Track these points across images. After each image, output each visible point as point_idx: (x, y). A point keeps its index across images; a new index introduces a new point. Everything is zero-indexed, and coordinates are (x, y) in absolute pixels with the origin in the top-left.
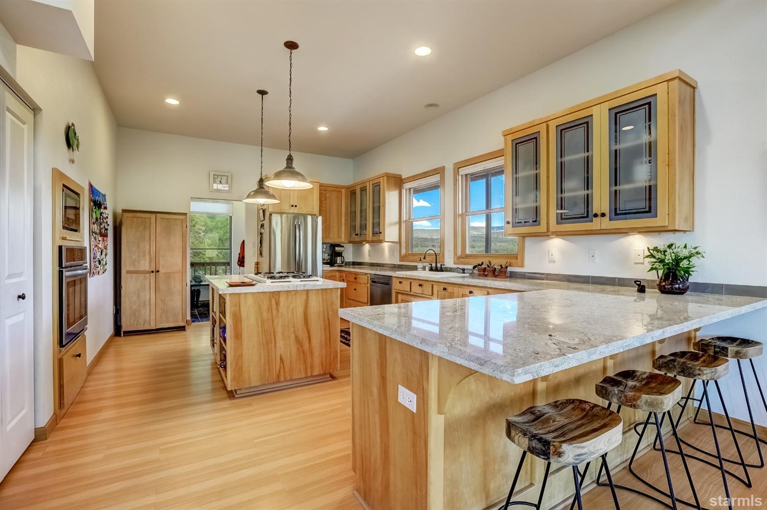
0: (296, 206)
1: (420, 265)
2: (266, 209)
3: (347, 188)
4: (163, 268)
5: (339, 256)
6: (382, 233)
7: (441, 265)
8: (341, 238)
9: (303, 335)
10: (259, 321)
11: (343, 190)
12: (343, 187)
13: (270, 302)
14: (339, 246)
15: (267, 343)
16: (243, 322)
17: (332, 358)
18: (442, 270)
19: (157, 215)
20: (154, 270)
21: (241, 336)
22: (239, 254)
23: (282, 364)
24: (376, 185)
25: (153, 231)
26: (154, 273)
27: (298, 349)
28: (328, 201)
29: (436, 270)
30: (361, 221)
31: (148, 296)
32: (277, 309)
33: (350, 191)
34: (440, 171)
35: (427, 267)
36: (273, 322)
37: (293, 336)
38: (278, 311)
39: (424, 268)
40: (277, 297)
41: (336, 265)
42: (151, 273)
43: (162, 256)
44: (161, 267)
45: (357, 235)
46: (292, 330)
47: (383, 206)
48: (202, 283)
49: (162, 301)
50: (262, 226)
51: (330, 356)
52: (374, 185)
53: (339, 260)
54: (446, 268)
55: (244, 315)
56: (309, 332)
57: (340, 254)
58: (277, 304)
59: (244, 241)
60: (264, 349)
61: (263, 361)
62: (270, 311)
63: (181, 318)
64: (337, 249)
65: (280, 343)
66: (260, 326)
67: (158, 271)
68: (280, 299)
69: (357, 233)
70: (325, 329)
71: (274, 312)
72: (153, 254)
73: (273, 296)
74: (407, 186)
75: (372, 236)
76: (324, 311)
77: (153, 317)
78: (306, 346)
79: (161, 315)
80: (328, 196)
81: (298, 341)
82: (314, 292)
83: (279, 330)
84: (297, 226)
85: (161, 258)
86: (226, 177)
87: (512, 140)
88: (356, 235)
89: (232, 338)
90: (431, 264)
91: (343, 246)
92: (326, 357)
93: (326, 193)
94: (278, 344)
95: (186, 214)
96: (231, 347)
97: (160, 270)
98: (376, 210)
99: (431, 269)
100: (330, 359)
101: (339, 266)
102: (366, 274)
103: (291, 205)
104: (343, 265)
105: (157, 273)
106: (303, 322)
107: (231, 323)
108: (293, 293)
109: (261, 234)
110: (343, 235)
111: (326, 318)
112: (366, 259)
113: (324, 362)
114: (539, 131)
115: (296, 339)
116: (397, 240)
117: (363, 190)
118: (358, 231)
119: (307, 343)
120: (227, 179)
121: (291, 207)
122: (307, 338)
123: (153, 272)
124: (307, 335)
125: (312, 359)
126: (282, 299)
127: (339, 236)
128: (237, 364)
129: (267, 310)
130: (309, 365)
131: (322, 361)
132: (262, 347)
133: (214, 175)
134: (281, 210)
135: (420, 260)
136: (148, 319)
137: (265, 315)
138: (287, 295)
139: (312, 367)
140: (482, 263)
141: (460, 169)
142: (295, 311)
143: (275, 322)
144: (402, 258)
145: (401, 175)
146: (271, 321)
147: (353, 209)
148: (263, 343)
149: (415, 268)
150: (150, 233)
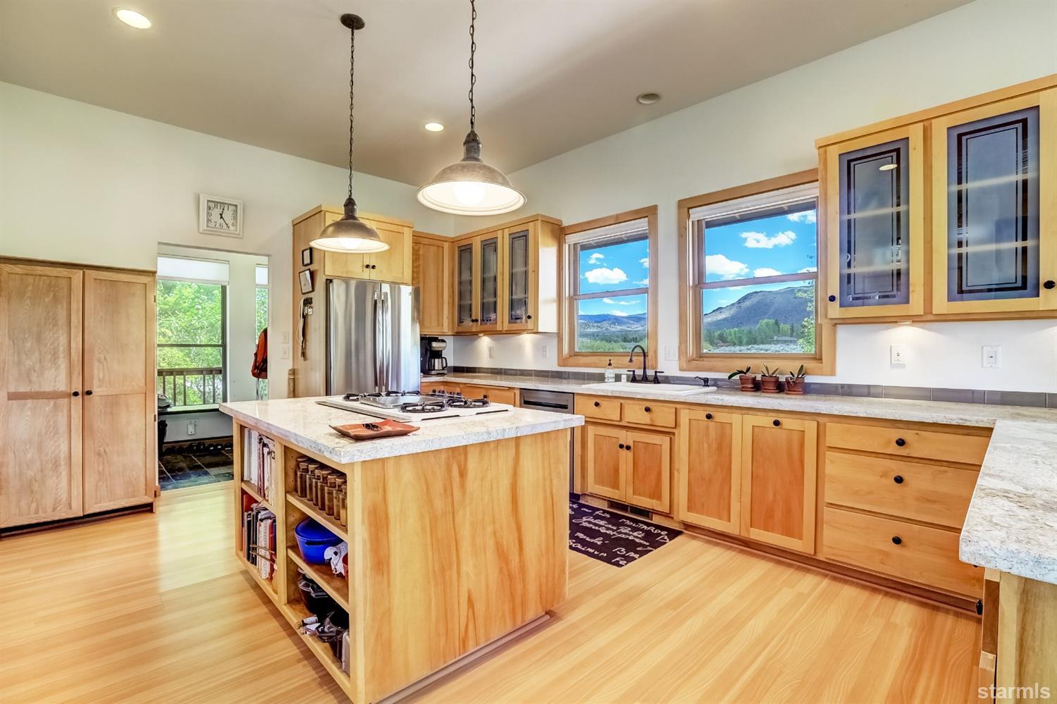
0: (374, 267)
1: (610, 373)
2: (316, 271)
3: (453, 241)
4: (99, 386)
5: (438, 358)
6: (533, 317)
7: (656, 372)
8: (442, 326)
9: (509, 539)
10: (427, 522)
11: (446, 245)
12: (444, 240)
13: (449, 470)
14: (436, 340)
15: (443, 570)
16: (391, 528)
17: (557, 576)
18: (656, 380)
19: (87, 272)
20: (80, 391)
21: (388, 565)
22: (256, 354)
23: (471, 611)
24: (517, 235)
25: (76, 305)
26: (80, 396)
27: (501, 570)
28: (421, 262)
29: (645, 379)
30: (483, 298)
31: (64, 447)
32: (463, 486)
33: (459, 247)
34: (650, 212)
35: (623, 376)
36: (454, 517)
37: (491, 543)
38: (464, 493)
39: (618, 378)
40: (462, 457)
41: (433, 372)
42: (73, 398)
43: (99, 361)
44: (96, 382)
45: (477, 321)
46: (490, 529)
47: (534, 271)
48: (169, 410)
49: (99, 454)
50: (308, 302)
51: (554, 572)
52: (514, 236)
53: (437, 363)
54: (667, 377)
55: (394, 509)
56: (519, 529)
57: (438, 354)
58: (463, 474)
59: (265, 332)
60: (436, 585)
61: (434, 613)
62: (449, 492)
63: (144, 487)
64: (434, 344)
65: (468, 567)
66: (428, 530)
67: (89, 393)
68: (469, 462)
69: (474, 318)
70: (546, 517)
71: (457, 493)
72: (76, 355)
73: (454, 457)
74: (572, 239)
75: (510, 323)
76: (544, 479)
77: (77, 492)
78: (514, 559)
79: (97, 485)
80: (421, 252)
81: (502, 554)
82: (529, 440)
83: (465, 533)
84: (379, 305)
85: (96, 364)
86: (234, 208)
87: (840, 155)
88: (473, 321)
89: (368, 573)
90: (634, 371)
91: (443, 341)
92: (547, 577)
93: (419, 248)
94: (464, 569)
95: (154, 273)
96: (365, 598)
97: (97, 391)
98: (519, 279)
99: (634, 379)
100: (554, 578)
101: (438, 374)
102: (510, 388)
103: (366, 264)
104: (445, 372)
105: (86, 397)
106: (510, 508)
107: (366, 535)
108: (492, 446)
109: (305, 317)
110: (446, 322)
111: (549, 495)
112: (484, 361)
113: (544, 588)
114: (908, 138)
115: (498, 549)
116: (554, 329)
117: (490, 245)
118: (477, 312)
119: (517, 553)
120: (236, 211)
121: (365, 269)
122: (517, 542)
123: (76, 394)
124: (516, 535)
125: (524, 586)
126: (473, 463)
127: (440, 324)
128: (379, 635)
129: (442, 492)
130: (518, 601)
131: (540, 585)
132: (433, 582)
133: (208, 201)
134: (347, 272)
135: (610, 364)
136: (64, 496)
137: (439, 504)
138: (481, 452)
139: (524, 604)
140: (748, 370)
141: (690, 210)
142: (495, 485)
143: (459, 518)
144: (563, 361)
145: (561, 221)
146: (451, 515)
147: (465, 277)
148: (434, 571)
149: (601, 378)
150: (69, 310)
